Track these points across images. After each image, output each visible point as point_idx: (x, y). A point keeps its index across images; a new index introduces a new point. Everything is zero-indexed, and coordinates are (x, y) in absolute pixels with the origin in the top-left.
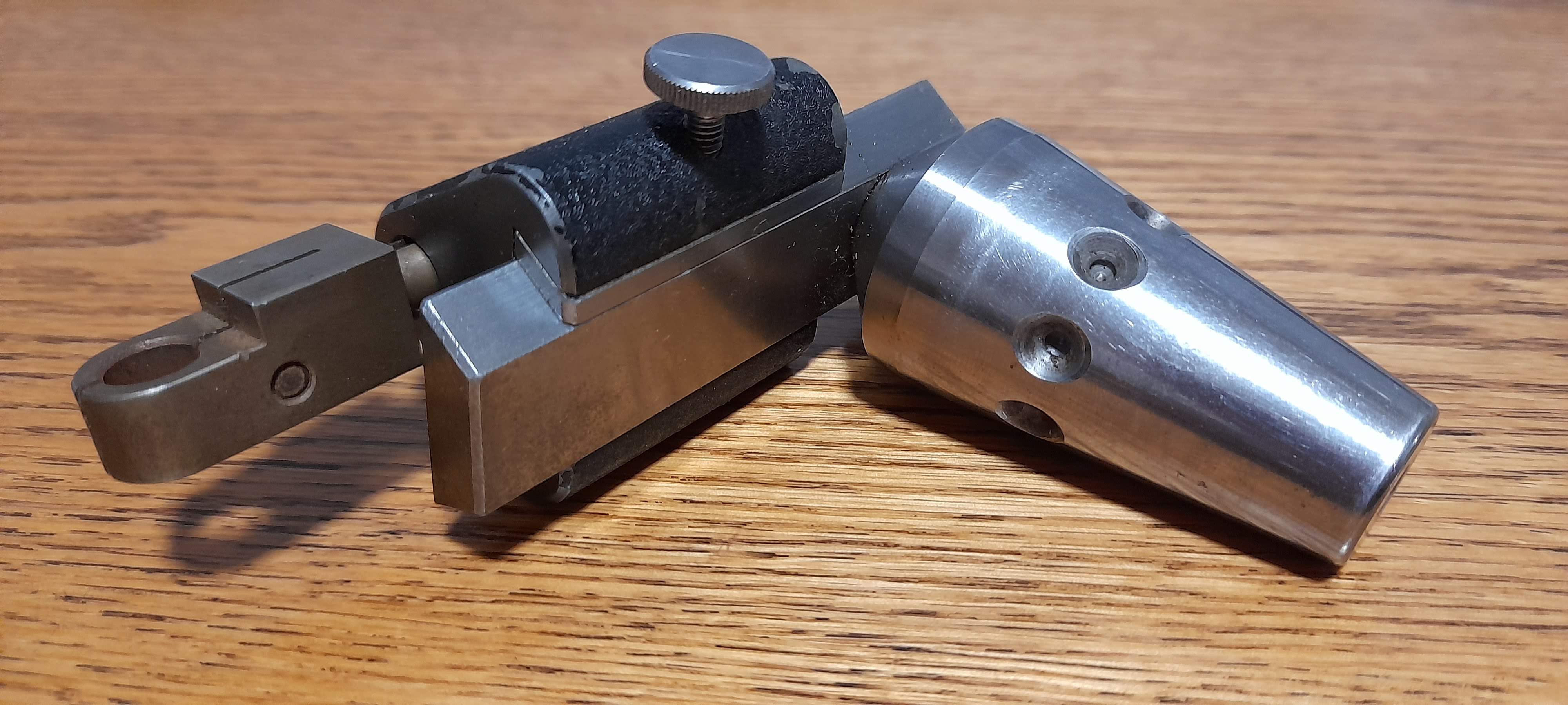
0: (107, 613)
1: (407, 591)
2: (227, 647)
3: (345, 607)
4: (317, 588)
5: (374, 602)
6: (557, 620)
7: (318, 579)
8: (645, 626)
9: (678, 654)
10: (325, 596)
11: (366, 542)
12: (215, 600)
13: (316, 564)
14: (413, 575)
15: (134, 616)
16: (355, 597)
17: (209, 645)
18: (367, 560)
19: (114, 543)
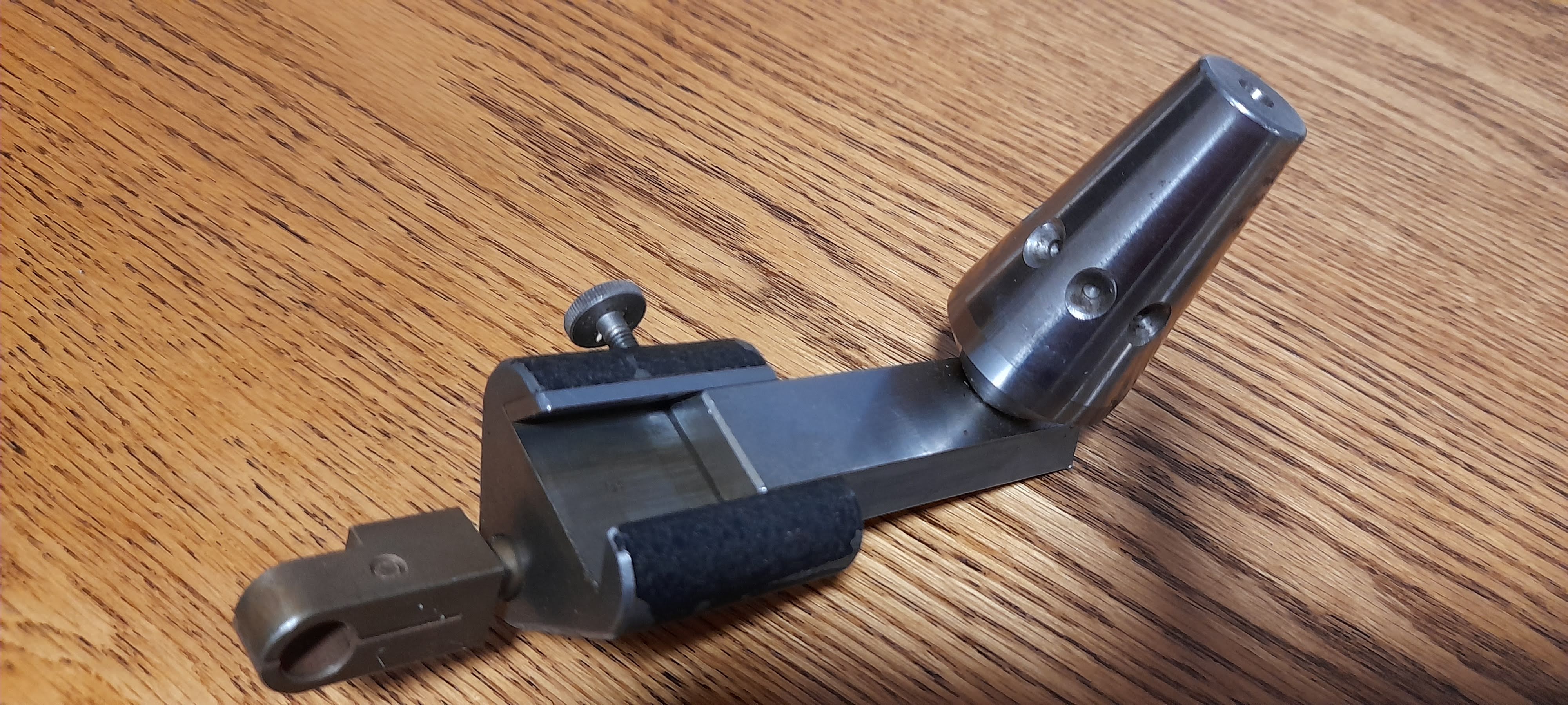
0: (141, 286)
1: (288, 347)
2: (185, 338)
3: (253, 342)
4: (247, 323)
5: (270, 347)
6: (347, 406)
7: (251, 317)
8: (386, 435)
9: (389, 461)
10: (248, 330)
11: (290, 304)
12: (195, 304)
13: (256, 306)
14: (298, 340)
15: (153, 294)
16: (261, 339)
17: (177, 333)
18: (281, 317)
19: (168, 239)
